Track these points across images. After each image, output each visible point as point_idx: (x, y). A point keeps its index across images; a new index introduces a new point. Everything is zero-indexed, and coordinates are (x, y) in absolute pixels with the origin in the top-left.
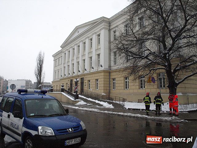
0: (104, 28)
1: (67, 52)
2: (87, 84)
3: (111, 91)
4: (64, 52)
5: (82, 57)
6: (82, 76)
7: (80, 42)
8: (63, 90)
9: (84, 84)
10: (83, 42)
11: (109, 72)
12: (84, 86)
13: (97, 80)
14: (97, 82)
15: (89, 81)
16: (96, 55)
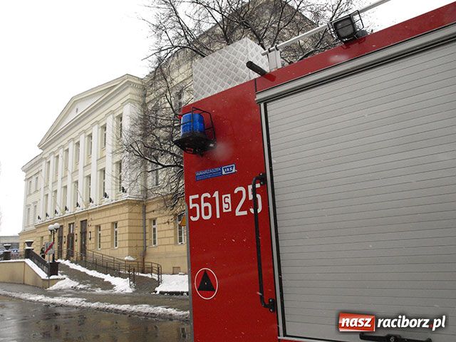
0: (130, 101)
1: (52, 159)
2: (93, 235)
3: (147, 251)
4: (46, 158)
5: (84, 171)
6: (84, 215)
7: (80, 134)
8: (29, 254)
9: (88, 235)
10: (88, 134)
11: (141, 204)
12: (88, 239)
13: (115, 224)
14: (116, 229)
15: (98, 227)
16: (113, 164)
